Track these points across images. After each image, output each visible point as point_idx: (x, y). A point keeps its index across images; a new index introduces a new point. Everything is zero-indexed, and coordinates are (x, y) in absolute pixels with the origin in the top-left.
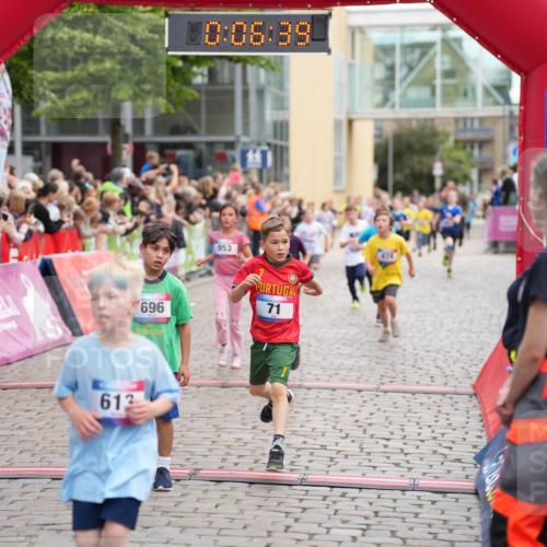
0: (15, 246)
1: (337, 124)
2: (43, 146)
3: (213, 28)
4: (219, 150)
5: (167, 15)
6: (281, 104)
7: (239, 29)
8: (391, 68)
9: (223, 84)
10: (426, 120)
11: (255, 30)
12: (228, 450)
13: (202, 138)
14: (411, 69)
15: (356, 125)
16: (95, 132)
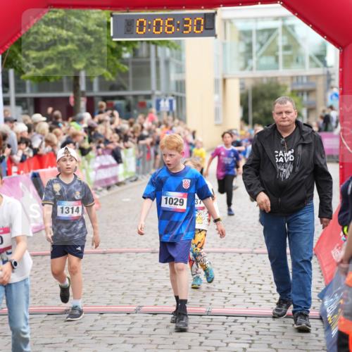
0: (15, 165)
1: (216, 81)
2: (29, 100)
3: (141, 23)
4: (141, 100)
5: (112, 15)
6: (180, 69)
7: (158, 23)
8: (250, 45)
9: (142, 58)
10: (272, 78)
11: (168, 24)
12: (158, 294)
13: (130, 93)
14: (262, 45)
15: (229, 82)
16: (61, 90)
